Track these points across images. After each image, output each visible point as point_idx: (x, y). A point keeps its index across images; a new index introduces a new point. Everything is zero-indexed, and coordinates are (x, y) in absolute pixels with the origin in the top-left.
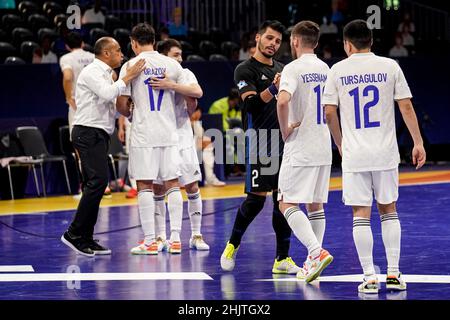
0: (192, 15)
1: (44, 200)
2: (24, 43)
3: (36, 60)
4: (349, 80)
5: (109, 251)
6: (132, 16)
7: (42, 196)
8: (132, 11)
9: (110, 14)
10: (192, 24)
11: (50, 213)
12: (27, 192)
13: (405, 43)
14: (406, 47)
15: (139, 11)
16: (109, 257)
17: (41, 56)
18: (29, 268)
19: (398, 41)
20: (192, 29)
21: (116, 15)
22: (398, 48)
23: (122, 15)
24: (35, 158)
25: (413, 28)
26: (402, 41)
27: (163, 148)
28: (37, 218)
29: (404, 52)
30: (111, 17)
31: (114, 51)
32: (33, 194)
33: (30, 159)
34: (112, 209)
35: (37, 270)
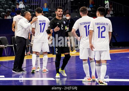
0: (50, 5)
1: (8, 57)
2: (2, 13)
3: (5, 18)
4: (98, 24)
5: (26, 72)
6: (33, 6)
7: (7, 56)
8: (32, 4)
9: (26, 5)
10: (50, 8)
11: (9, 61)
12: (3, 55)
13: (110, 13)
14: (110, 14)
15: (34, 4)
16: (26, 73)
17: (7, 17)
18: (3, 76)
19: (108, 13)
20: (50, 9)
21: (28, 5)
22: (108, 14)
23: (30, 5)
24: (5, 46)
25: (113, 9)
26: (109, 13)
27: (43, 43)
28: (6, 62)
29: (110, 16)
30: (26, 6)
31: (29, 15)
32: (5, 56)
33: (4, 46)
34: (27, 60)
35: (6, 77)
